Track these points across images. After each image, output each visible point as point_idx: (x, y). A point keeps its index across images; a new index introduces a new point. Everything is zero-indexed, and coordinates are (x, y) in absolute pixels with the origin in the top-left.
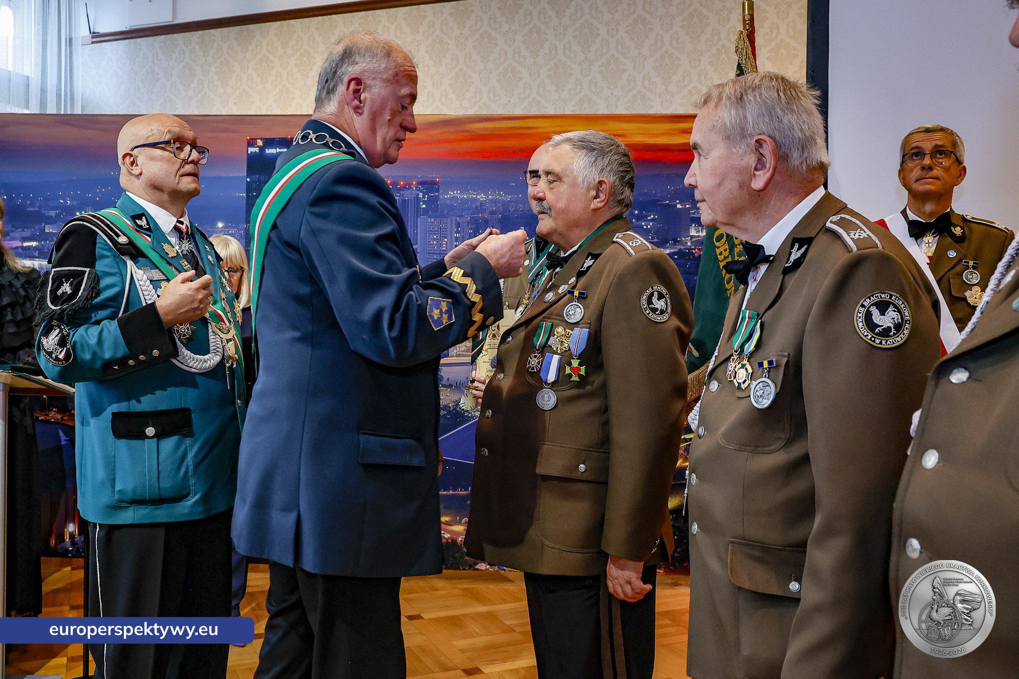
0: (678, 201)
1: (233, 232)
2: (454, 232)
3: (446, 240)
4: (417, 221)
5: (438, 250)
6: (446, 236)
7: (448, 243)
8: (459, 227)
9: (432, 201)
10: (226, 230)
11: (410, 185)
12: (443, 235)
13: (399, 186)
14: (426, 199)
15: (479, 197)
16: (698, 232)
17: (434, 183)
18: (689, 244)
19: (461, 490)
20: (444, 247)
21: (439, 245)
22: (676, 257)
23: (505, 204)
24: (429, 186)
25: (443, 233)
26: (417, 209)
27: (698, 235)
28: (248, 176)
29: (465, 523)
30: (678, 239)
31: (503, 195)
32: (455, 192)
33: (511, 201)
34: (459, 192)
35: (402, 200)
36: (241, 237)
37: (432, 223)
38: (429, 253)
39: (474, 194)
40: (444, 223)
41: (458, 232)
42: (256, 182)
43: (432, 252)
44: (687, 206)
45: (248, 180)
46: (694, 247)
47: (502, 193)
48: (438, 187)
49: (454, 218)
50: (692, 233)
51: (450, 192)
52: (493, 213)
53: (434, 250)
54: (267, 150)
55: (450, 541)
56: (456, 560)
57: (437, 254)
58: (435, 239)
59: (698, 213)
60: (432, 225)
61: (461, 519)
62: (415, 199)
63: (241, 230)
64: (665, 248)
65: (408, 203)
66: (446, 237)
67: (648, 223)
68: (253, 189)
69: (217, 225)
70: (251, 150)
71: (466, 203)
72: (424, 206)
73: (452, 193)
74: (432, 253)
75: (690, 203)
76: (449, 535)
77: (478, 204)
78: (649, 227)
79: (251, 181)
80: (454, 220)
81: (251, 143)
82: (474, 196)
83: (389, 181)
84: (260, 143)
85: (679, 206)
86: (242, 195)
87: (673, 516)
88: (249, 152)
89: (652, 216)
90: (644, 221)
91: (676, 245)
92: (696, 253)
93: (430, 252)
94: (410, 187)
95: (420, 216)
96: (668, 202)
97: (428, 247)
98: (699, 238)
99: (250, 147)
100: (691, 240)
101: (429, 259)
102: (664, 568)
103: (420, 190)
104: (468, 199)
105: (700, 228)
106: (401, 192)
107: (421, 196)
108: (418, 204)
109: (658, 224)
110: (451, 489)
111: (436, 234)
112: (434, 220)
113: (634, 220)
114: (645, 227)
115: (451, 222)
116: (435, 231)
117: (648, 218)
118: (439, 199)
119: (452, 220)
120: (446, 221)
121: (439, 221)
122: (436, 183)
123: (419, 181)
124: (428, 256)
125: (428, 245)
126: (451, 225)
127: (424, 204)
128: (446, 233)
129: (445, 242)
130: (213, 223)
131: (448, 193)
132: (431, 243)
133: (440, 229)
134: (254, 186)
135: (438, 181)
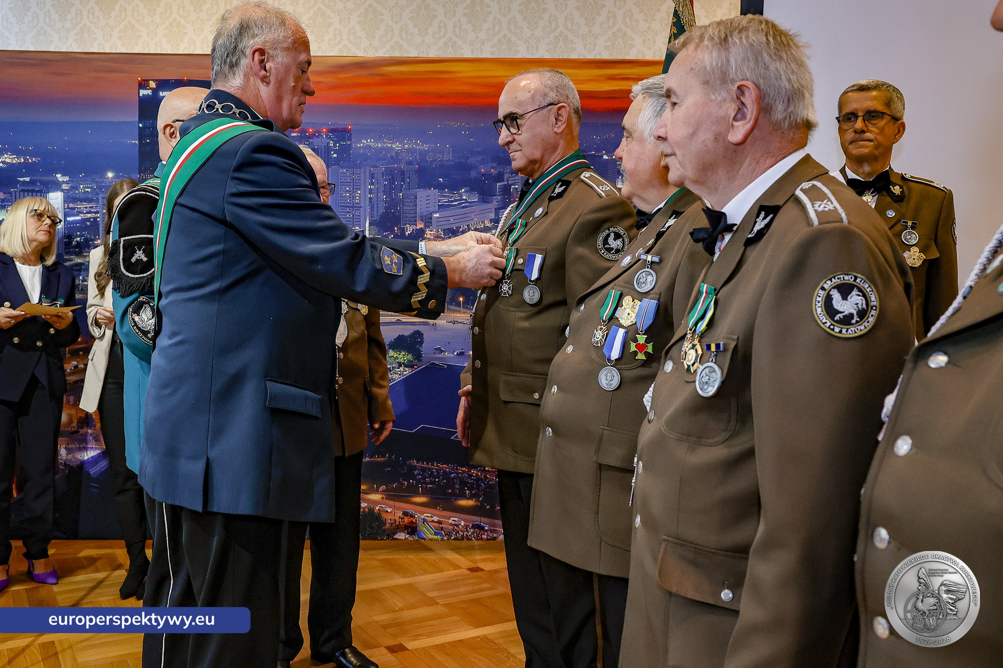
0: (604, 152)
2: (368, 184)
3: (360, 192)
5: (351, 203)
6: (359, 187)
7: (362, 196)
8: (373, 178)
11: (320, 132)
12: (356, 187)
13: (307, 134)
14: (337, 148)
15: (394, 146)
17: (346, 131)
19: (378, 457)
20: (358, 199)
21: (352, 198)
23: (423, 154)
24: (341, 133)
25: (356, 184)
26: (328, 159)
28: (140, 121)
29: (383, 491)
31: (421, 144)
32: (369, 141)
33: (429, 151)
34: (372, 140)
37: (344, 173)
38: (341, 206)
39: (389, 143)
40: (357, 174)
41: (372, 184)
42: (149, 128)
43: (344, 205)
45: (141, 125)
47: (419, 142)
48: (350, 135)
49: (368, 168)
50: (619, 185)
51: (363, 141)
52: (410, 163)
53: (347, 203)
54: (161, 93)
55: (367, 510)
56: (374, 529)
57: (350, 207)
58: (347, 191)
60: (344, 176)
61: (378, 488)
62: (325, 148)
66: (359, 189)
68: (147, 136)
69: (106, 175)
70: (143, 92)
71: (381, 153)
72: (335, 155)
73: (365, 142)
74: (344, 206)
76: (366, 505)
77: (394, 154)
79: (144, 127)
80: (368, 171)
81: (143, 85)
82: (389, 145)
84: (153, 84)
85: (605, 157)
86: (134, 142)
88: (141, 95)
94: (320, 135)
96: (594, 152)
97: (341, 200)
99: (142, 89)
101: (341, 212)
103: (330, 138)
104: (383, 148)
106: (310, 140)
107: (331, 144)
108: (329, 154)
110: (368, 456)
111: (349, 185)
112: (347, 170)
115: (365, 173)
116: (347, 182)
118: (351, 148)
119: (365, 170)
120: (359, 172)
121: (352, 172)
122: (348, 131)
123: (329, 128)
124: (341, 209)
125: (340, 197)
126: (365, 176)
127: (334, 153)
128: (359, 184)
129: (358, 195)
130: (102, 172)
131: (360, 142)
132: (344, 195)
133: (353, 180)
134: (147, 132)
135: (351, 128)
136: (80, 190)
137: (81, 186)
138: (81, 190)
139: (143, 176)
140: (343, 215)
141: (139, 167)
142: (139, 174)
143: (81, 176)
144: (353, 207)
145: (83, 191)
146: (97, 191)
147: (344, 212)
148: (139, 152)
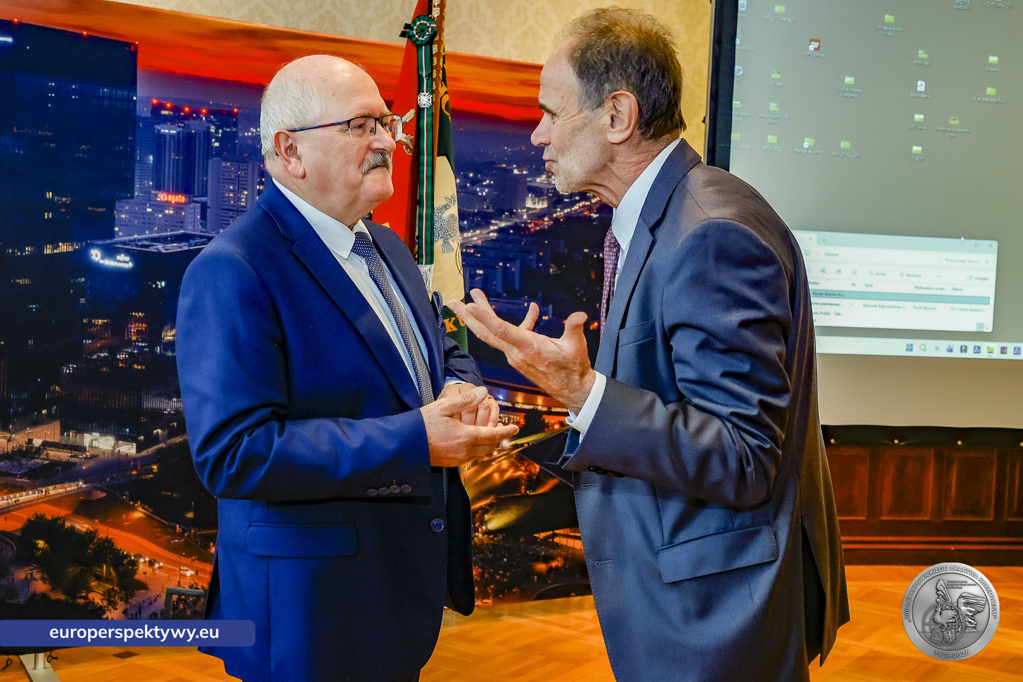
0: (515, 166)
2: (256, 183)
4: (207, 165)
5: (234, 206)
6: (245, 187)
7: (249, 197)
8: (263, 176)
9: (227, 139)
11: (198, 113)
12: (243, 186)
13: (182, 114)
14: (220, 135)
16: (534, 203)
17: (231, 114)
18: (525, 217)
20: (243, 202)
21: (236, 199)
22: (511, 231)
24: (225, 117)
25: (243, 183)
26: (208, 147)
27: (533, 206)
30: (514, 211)
35: (187, 133)
37: (228, 168)
38: (223, 209)
40: (243, 170)
41: (261, 183)
43: (227, 207)
44: (524, 172)
46: (529, 221)
48: (236, 119)
50: (529, 204)
51: (252, 129)
53: (230, 206)
57: (233, 210)
58: (231, 191)
59: (535, 181)
60: (227, 171)
62: (205, 134)
64: (501, 220)
65: (196, 138)
66: (245, 189)
67: (483, 189)
72: (217, 144)
73: (254, 130)
74: (227, 210)
75: (527, 169)
78: (484, 194)
83: (169, 105)
85: (516, 172)
87: (502, 536)
89: (488, 182)
90: (480, 186)
91: (511, 217)
92: (532, 227)
93: (224, 207)
94: (198, 117)
95: (212, 157)
96: (504, 166)
97: (222, 201)
98: (534, 211)
100: (527, 212)
101: (223, 216)
102: (493, 597)
103: (211, 122)
105: (537, 200)
106: (186, 122)
107: (213, 129)
108: (209, 142)
109: (494, 191)
111: (233, 184)
112: (231, 164)
113: (468, 185)
114: (480, 194)
115: (254, 171)
116: (231, 180)
117: (484, 183)
118: (236, 136)
119: (253, 166)
120: (246, 168)
121: (237, 167)
122: (235, 115)
123: (210, 109)
124: (223, 213)
125: (223, 197)
126: (253, 175)
127: (216, 141)
128: (246, 183)
129: (245, 196)
131: (249, 131)
132: (227, 195)
133: (239, 178)
135: (237, 113)
140: (226, 220)
144: (238, 211)
147: (226, 217)
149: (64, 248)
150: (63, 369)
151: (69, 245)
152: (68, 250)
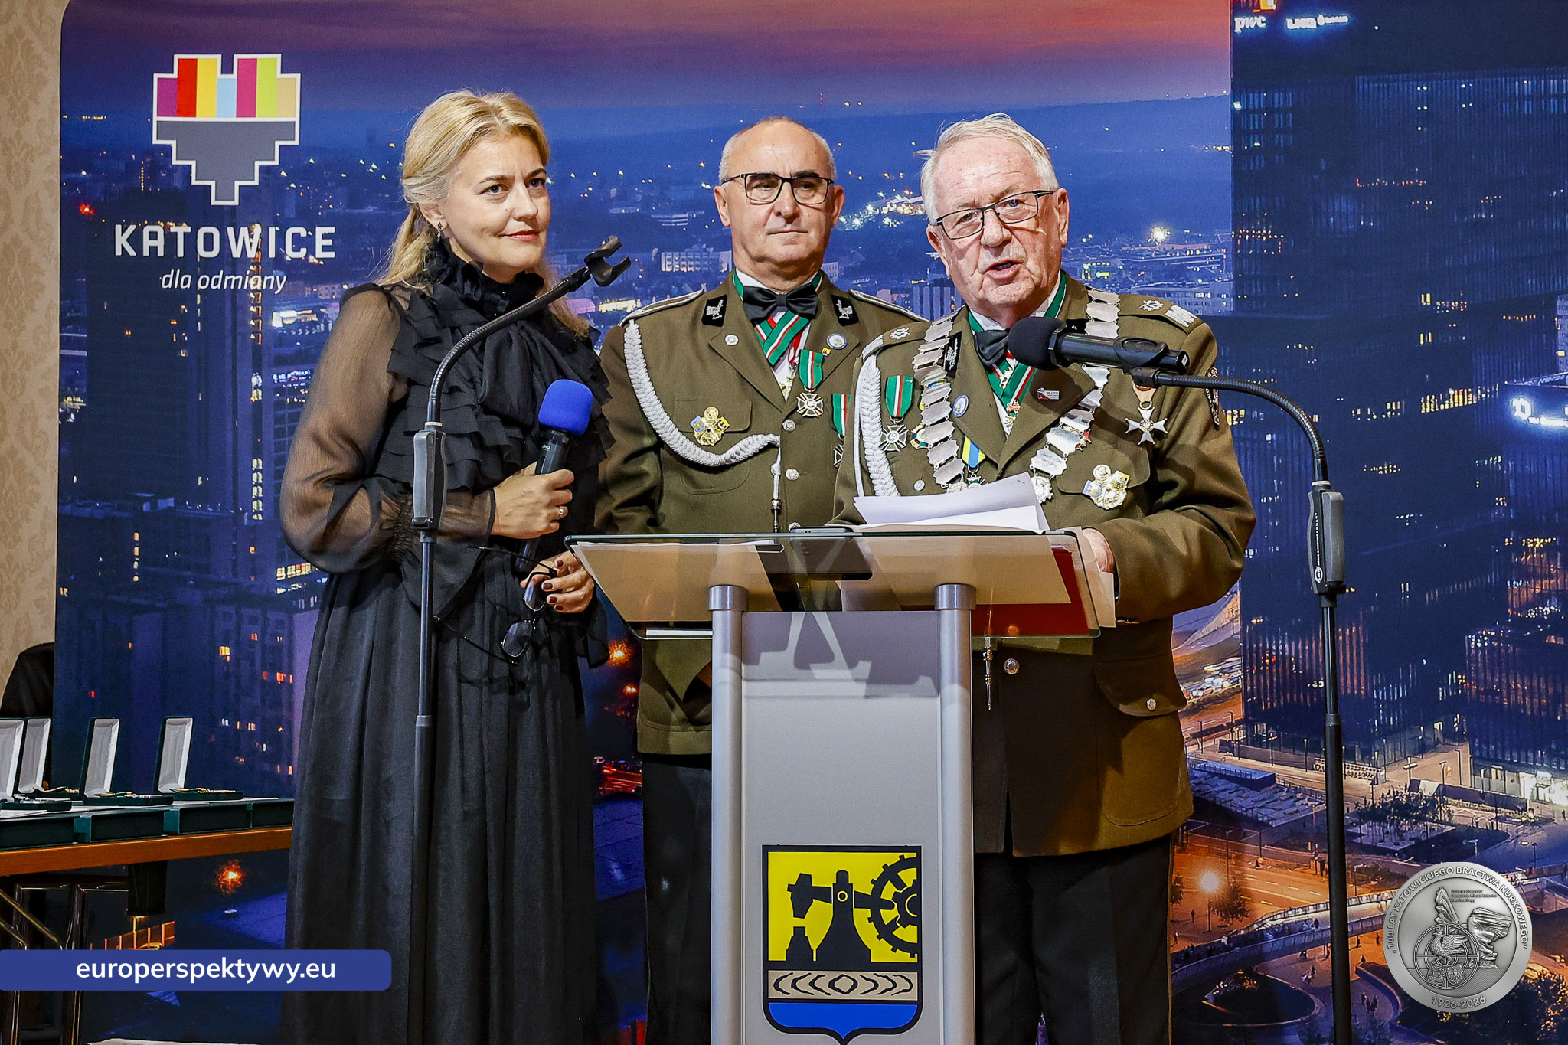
1: (1198, 252)
10: (1176, 247)
28: (1235, 96)
36: (1221, 268)
42: (1260, 111)
45: (1238, 106)
54: (1293, 21)
63: (1220, 246)
68: (1254, 132)
69: (1149, 234)
70: (1244, 23)
79: (1248, 111)
81: (1243, 4)
86: (1220, 148)
88: (1237, 30)
99: (1240, 16)
130: (1137, 229)
134: (1255, 123)
136: (1083, 277)
137: (1086, 267)
138: (1086, 275)
139: (1244, 235)
141: (1235, 208)
142: (1235, 229)
143: (1084, 240)
145: (1089, 278)
146: (1124, 275)
148: (1234, 173)
149: (1458, 398)
150: (1470, 641)
151: (1468, 393)
152: (1466, 404)
